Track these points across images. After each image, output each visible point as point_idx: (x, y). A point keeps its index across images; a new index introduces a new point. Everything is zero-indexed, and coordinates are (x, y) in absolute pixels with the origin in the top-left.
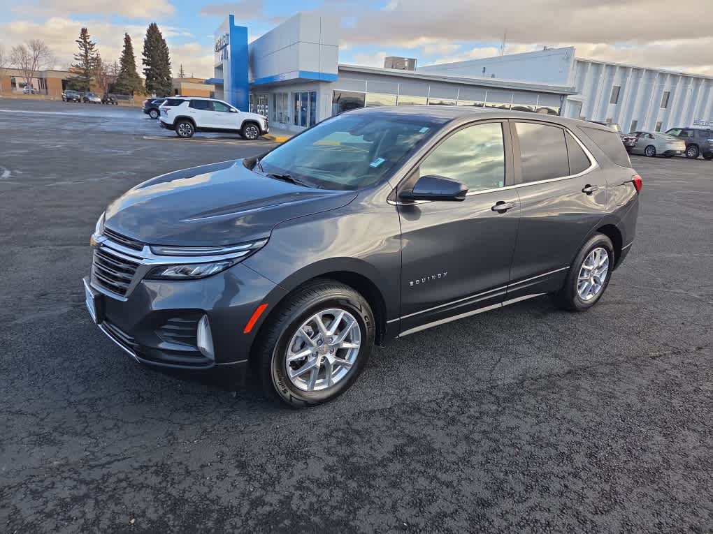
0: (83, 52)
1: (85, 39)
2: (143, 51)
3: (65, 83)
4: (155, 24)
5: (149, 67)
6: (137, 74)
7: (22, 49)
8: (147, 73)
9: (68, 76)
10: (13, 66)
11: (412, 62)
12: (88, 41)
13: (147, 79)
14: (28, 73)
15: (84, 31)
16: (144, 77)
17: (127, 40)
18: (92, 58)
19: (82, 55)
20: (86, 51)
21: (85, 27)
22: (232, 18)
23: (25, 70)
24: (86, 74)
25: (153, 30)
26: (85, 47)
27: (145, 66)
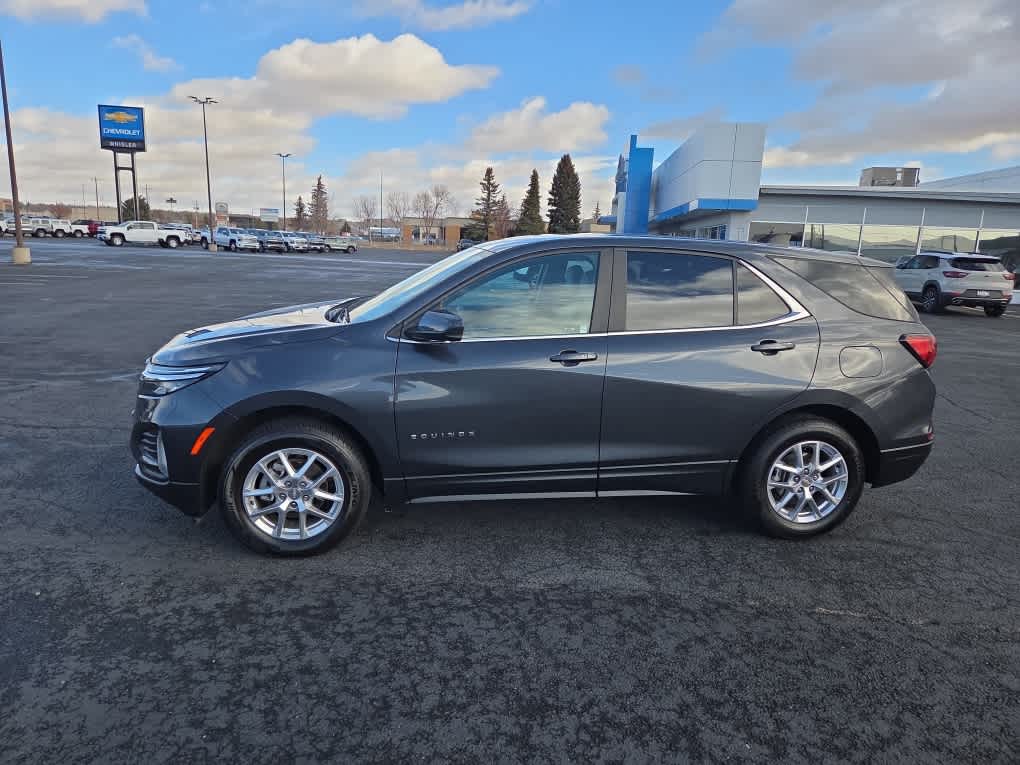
0: (485, 196)
1: (489, 180)
2: (550, 188)
3: (463, 231)
4: (568, 156)
5: (554, 208)
6: (540, 217)
7: (426, 197)
8: (552, 215)
9: (467, 223)
10: (416, 216)
11: (910, 175)
12: (492, 182)
13: (551, 222)
14: (429, 221)
15: (489, 171)
16: (548, 220)
17: (535, 178)
18: (494, 202)
19: (483, 199)
20: (489, 194)
21: (490, 166)
22: (634, 138)
23: (425, 219)
24: (485, 221)
25: (565, 165)
26: (488, 189)
27: (550, 207)
